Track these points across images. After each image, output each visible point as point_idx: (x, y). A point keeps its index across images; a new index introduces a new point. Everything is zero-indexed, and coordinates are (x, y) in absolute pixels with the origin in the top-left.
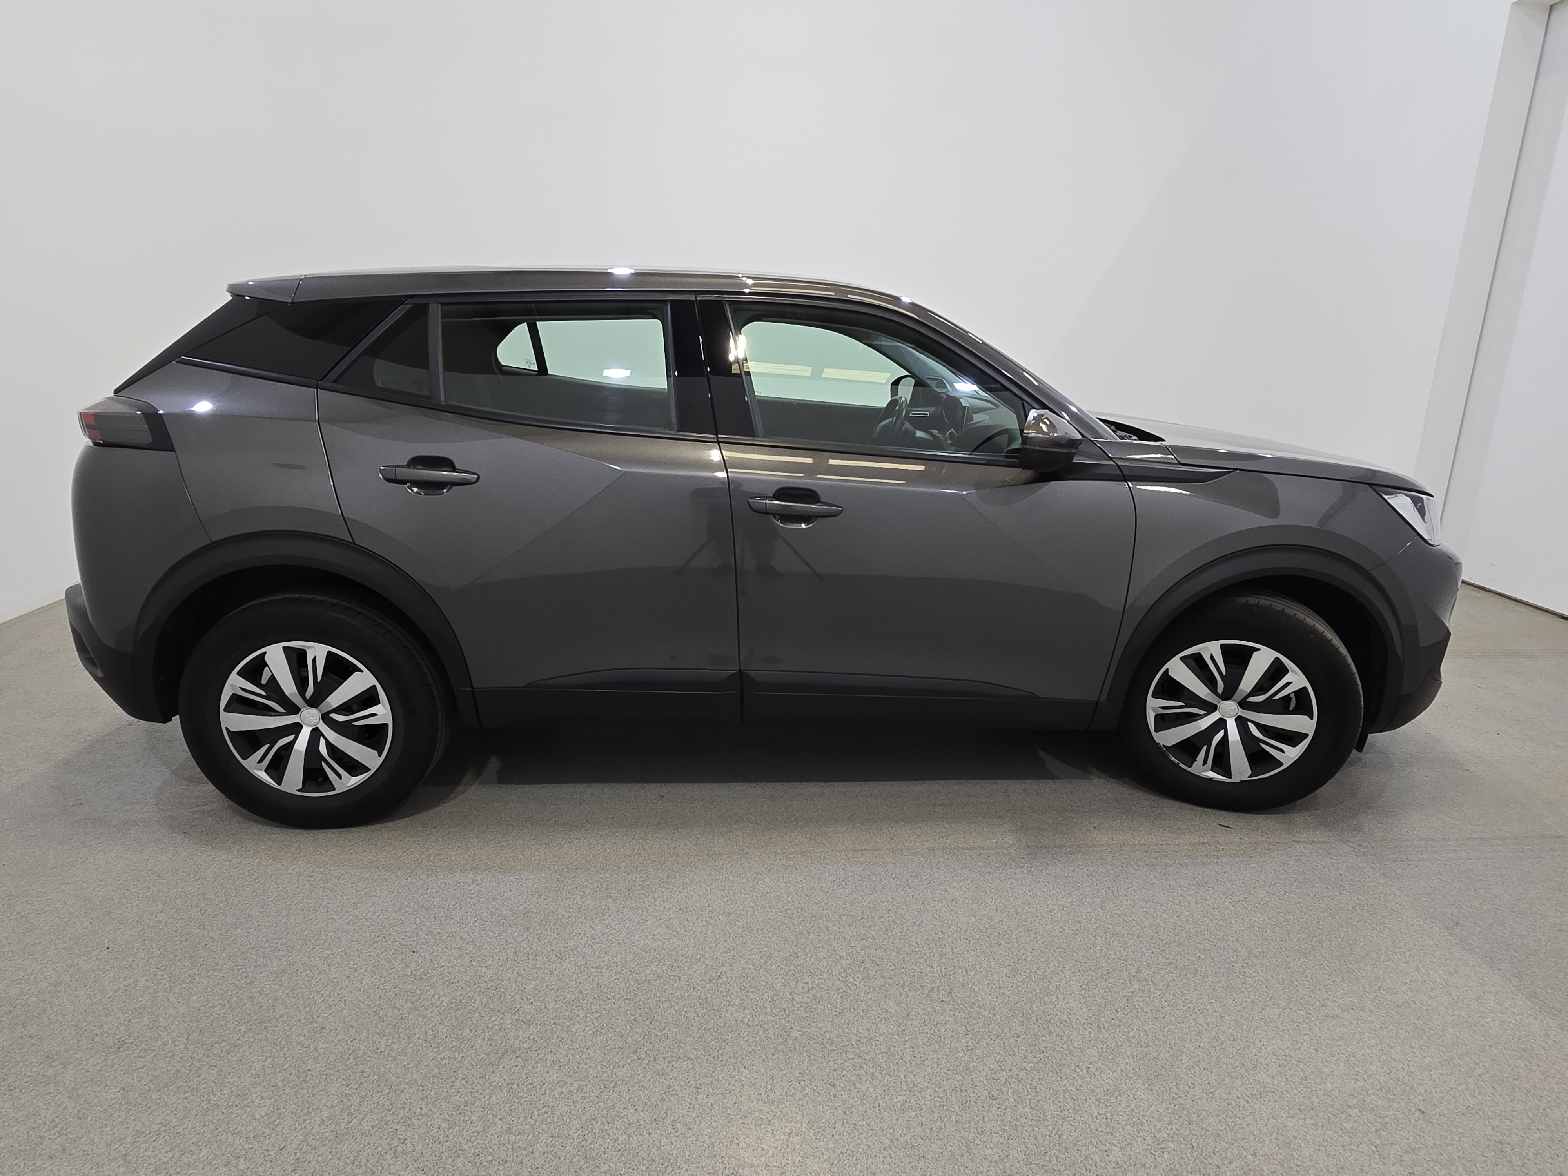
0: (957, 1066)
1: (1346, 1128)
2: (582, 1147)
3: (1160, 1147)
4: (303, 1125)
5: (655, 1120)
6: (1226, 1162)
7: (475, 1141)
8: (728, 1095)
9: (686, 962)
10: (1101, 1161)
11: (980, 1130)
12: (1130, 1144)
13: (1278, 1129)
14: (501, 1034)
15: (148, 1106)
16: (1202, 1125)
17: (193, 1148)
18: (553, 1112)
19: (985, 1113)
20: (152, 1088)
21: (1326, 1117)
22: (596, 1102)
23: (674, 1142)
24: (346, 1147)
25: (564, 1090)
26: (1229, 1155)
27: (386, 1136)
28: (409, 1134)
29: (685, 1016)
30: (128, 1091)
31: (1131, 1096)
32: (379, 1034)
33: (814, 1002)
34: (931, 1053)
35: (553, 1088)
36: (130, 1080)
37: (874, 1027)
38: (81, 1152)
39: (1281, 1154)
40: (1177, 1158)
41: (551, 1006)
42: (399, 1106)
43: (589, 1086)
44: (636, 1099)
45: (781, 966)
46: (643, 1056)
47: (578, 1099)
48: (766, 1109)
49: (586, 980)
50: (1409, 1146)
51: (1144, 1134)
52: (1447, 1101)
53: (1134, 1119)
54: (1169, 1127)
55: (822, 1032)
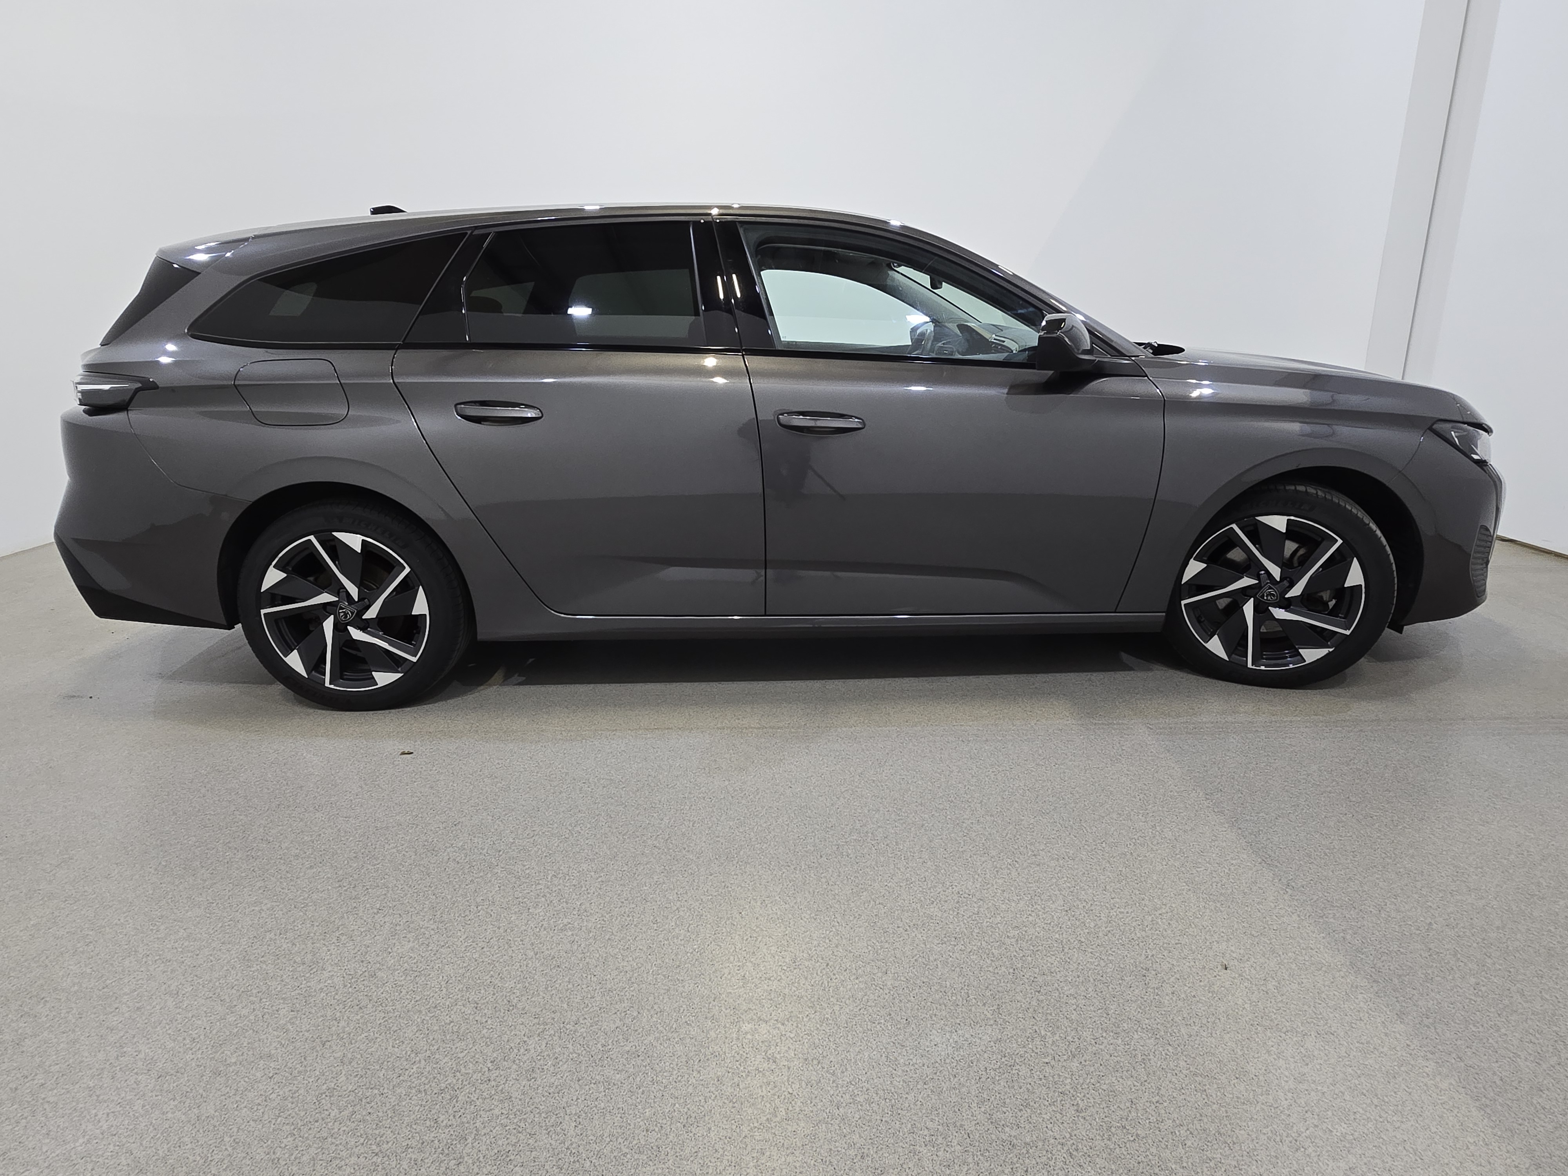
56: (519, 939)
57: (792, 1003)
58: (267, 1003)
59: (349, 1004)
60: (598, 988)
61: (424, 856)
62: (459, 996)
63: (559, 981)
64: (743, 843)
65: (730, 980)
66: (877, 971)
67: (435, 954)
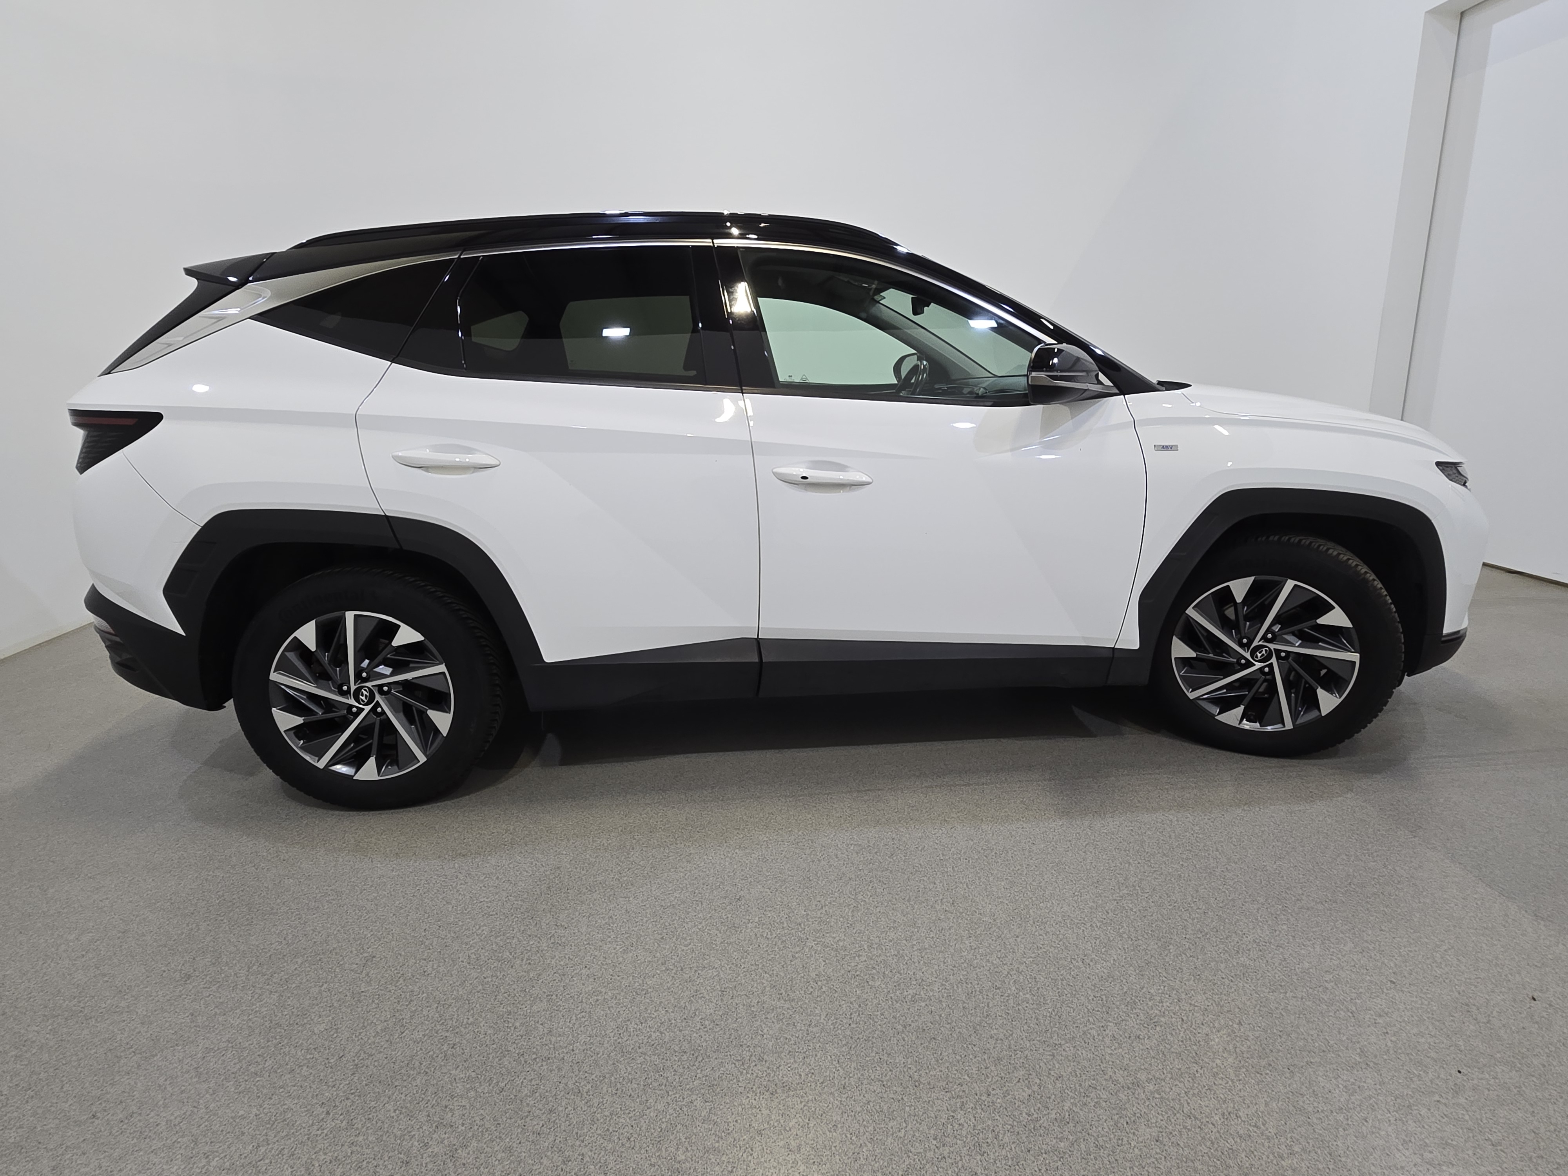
0: (963, 963)
1: (1323, 999)
2: (619, 1043)
3: (1152, 1021)
4: (360, 1037)
5: (685, 1019)
6: (1214, 1031)
7: (519, 1043)
8: (751, 996)
9: (707, 889)
10: (1098, 1035)
11: (985, 1014)
12: (1125, 1020)
13: (1261, 1002)
14: (538, 955)
15: (216, 1027)
16: (1190, 1001)
17: (259, 1060)
18: (590, 1017)
19: (989, 1001)
20: (218, 1012)
21: (1305, 990)
22: (629, 1006)
23: (703, 1036)
24: (400, 1053)
25: (599, 998)
26: (1216, 1025)
27: (437, 1043)
28: (457, 1040)
29: (708, 933)
30: (196, 1017)
31: (1124, 981)
32: (425, 960)
33: (827, 917)
34: (937, 954)
35: (589, 997)
36: (198, 1007)
37: (884, 935)
38: (155, 1068)
39: (1264, 1022)
40: (1168, 1030)
41: (584, 930)
42: (447, 1017)
43: (623, 994)
44: (666, 1003)
45: (796, 889)
46: (671, 967)
47: (613, 1005)
48: (787, 1006)
49: (615, 907)
50: (1383, 1011)
51: (1138, 1011)
52: (1417, 973)
53: (1128, 999)
54: (1161, 1004)
55: (835, 940)
56: (879, 1013)
57: (1176, 1060)
58: (677, 1096)
59: (758, 1091)
60: (986, 1057)
61: (728, 933)
62: (859, 1075)
63: (944, 1054)
64: (1027, 903)
65: (1103, 1041)
66: (1231, 1023)
67: (808, 1034)
